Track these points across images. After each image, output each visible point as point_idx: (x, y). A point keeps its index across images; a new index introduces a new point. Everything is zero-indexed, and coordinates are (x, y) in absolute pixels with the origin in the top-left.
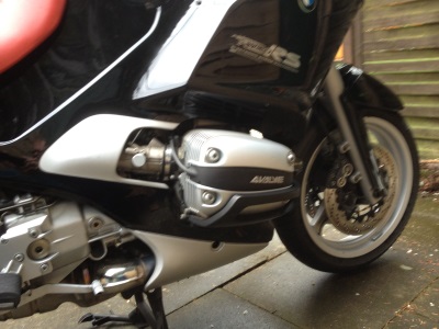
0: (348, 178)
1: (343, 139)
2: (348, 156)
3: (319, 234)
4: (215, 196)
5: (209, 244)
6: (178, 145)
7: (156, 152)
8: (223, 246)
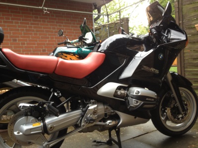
0: (174, 105)
1: (172, 93)
2: (174, 98)
3: (166, 123)
4: (137, 102)
5: (134, 117)
6: (128, 90)
7: (123, 92)
8: (137, 118)
